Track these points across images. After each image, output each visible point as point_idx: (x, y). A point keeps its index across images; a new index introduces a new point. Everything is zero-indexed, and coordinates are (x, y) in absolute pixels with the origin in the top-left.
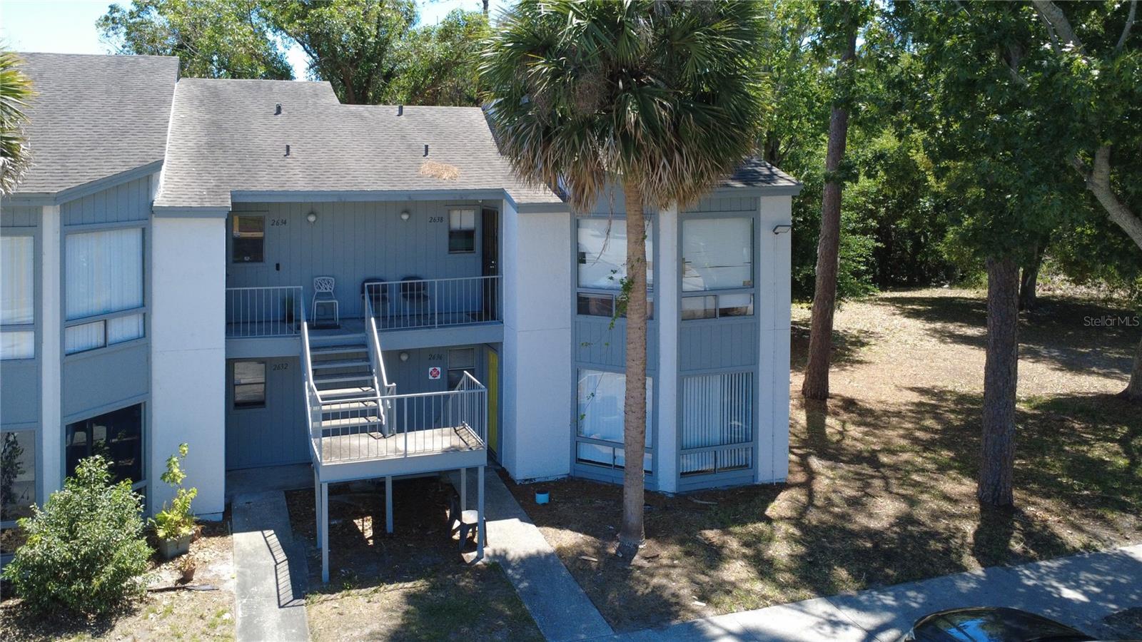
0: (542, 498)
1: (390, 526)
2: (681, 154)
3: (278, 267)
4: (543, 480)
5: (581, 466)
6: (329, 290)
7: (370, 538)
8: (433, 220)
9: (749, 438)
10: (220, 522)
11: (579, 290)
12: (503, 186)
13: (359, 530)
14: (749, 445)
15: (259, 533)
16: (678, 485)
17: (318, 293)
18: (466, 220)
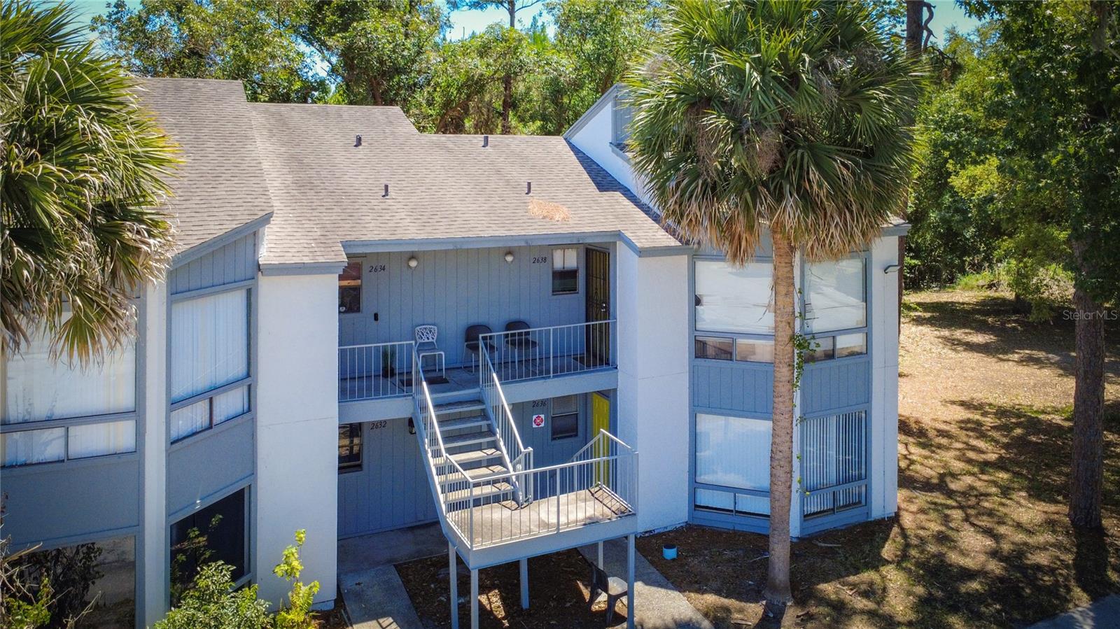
0: (670, 554)
1: (525, 603)
2: (851, 212)
3: (376, 317)
4: (662, 531)
5: (700, 514)
6: (431, 340)
7: (504, 618)
8: (536, 261)
9: (863, 476)
10: (333, 610)
11: (697, 333)
12: (619, 227)
13: (486, 609)
14: (863, 483)
15: (373, 623)
16: (802, 529)
17: (420, 344)
18: (571, 260)
